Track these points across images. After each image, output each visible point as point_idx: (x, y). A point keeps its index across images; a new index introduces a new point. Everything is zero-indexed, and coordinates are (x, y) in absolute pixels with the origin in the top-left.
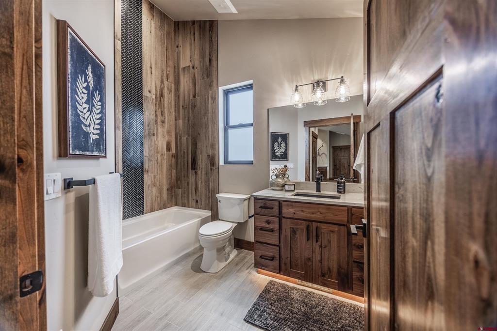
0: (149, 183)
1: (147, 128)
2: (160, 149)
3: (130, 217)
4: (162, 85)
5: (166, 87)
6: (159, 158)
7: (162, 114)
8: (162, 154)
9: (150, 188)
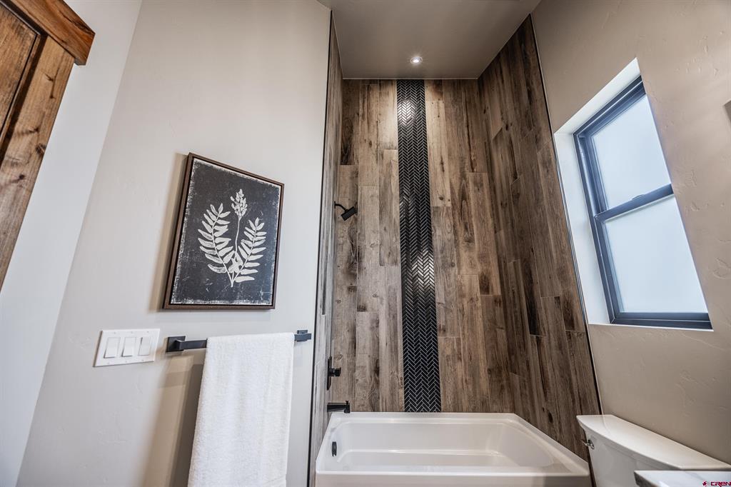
0: (449, 352)
1: (439, 256)
2: (466, 290)
3: (428, 410)
4: (464, 181)
5: (470, 182)
6: (465, 306)
7: (467, 227)
8: (472, 299)
9: (451, 362)
